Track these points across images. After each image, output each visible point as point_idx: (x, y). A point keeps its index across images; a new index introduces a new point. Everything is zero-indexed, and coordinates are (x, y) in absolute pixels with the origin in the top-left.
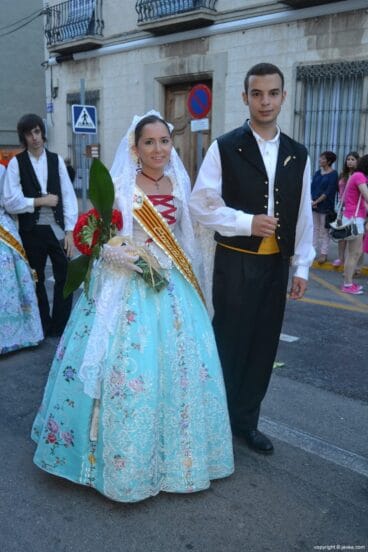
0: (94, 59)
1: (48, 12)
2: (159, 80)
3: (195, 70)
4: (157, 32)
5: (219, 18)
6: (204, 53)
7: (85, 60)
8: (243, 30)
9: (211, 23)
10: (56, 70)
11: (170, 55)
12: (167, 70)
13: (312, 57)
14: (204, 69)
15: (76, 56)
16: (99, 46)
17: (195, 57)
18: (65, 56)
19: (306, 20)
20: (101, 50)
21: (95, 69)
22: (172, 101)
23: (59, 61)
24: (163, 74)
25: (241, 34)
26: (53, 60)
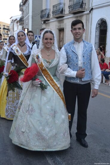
0: (49, 23)
1: (42, 11)
2: (58, 29)
3: (62, 27)
4: (57, 18)
5: (65, 15)
7: (47, 23)
8: (68, 18)
9: (64, 17)
10: (44, 25)
11: (59, 23)
12: (58, 27)
14: (63, 27)
15: (46, 22)
16: (49, 20)
17: (62, 24)
18: (45, 22)
20: (50, 21)
21: (49, 25)
22: (61, 34)
23: (44, 23)
24: (58, 28)
25: (68, 19)
26: (43, 23)
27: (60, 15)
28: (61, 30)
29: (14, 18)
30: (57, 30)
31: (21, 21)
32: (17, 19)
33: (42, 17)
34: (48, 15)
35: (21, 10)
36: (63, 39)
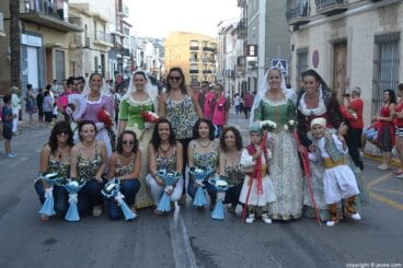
0: (307, 28)
2: (330, 42)
3: (341, 36)
4: (329, 14)
5: (349, 7)
6: (344, 26)
7: (302, 31)
8: (358, 13)
9: (346, 10)
10: (294, 34)
11: (333, 27)
12: (332, 35)
13: (380, 30)
14: (344, 36)
15: (301, 27)
16: (308, 22)
17: (341, 28)
18: (297, 26)
19: (379, 8)
20: (310, 24)
21: (308, 35)
23: (294, 30)
24: (330, 38)
25: (356, 16)
26: (292, 29)
27: (337, 6)
28: (340, 45)
29: (226, 25)
30: (329, 45)
31: (241, 29)
32: (231, 26)
33: (289, 16)
34: (305, 9)
35: (242, 3)
36: (344, 66)
